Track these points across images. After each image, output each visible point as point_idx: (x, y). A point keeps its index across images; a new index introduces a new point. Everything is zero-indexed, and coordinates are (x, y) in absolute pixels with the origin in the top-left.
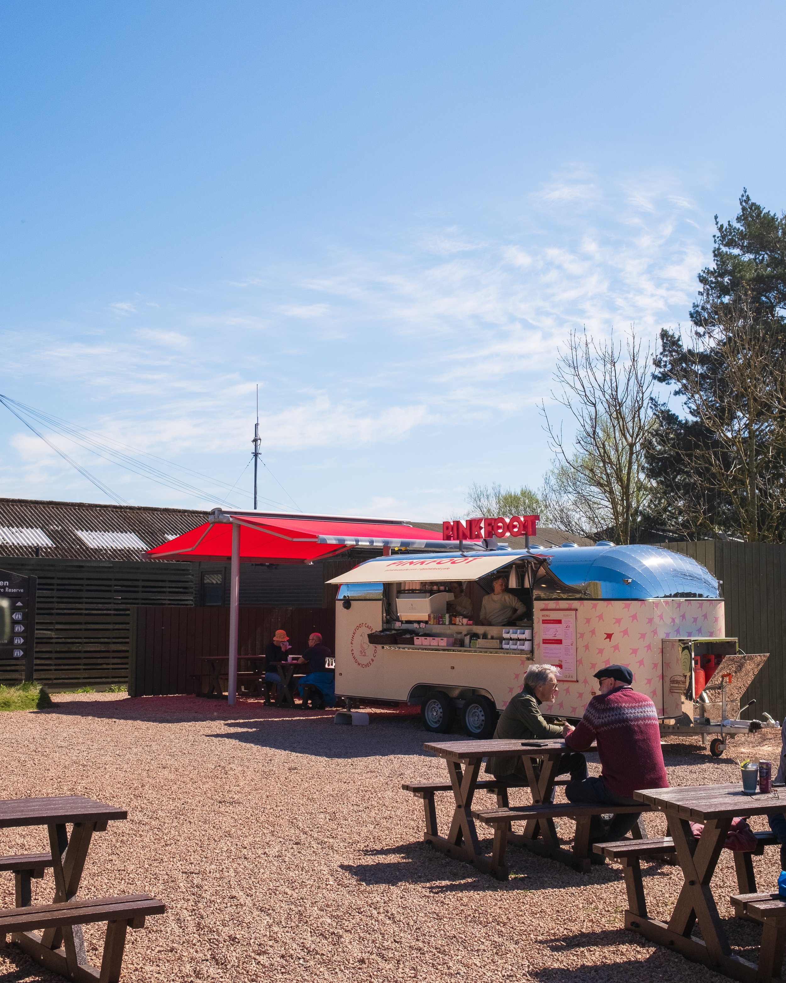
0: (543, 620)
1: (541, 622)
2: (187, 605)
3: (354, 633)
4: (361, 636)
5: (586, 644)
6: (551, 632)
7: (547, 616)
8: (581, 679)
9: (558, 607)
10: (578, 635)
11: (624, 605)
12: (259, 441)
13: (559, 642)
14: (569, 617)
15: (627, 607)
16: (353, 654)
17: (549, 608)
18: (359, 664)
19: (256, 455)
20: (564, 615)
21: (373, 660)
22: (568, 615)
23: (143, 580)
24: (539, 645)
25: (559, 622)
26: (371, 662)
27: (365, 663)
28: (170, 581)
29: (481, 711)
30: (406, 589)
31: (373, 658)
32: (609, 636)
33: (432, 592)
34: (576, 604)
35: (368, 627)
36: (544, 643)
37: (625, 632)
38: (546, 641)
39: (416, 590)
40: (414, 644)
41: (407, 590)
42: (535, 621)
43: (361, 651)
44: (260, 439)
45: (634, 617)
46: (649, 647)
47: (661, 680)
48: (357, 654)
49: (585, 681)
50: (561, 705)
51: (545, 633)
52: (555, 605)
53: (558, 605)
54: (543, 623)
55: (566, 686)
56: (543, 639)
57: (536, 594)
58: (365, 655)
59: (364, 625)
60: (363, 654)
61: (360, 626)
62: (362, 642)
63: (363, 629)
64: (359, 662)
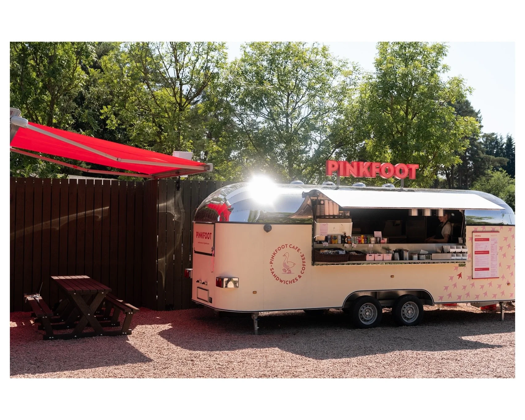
0: (475, 239)
3: (274, 254)
4: (285, 255)
5: (504, 253)
6: (483, 246)
7: (478, 236)
8: (501, 275)
9: (484, 230)
10: (499, 248)
13: (487, 252)
14: (494, 236)
16: (273, 273)
17: (479, 230)
18: (281, 281)
20: (491, 236)
21: (300, 277)
25: (488, 240)
26: (298, 278)
27: (290, 280)
31: (301, 275)
34: (497, 228)
35: (294, 247)
38: (477, 253)
40: (365, 260)
42: (467, 239)
43: (284, 270)
48: (279, 272)
49: (503, 277)
50: (486, 294)
51: (478, 247)
52: (482, 228)
53: (485, 228)
54: (475, 241)
55: (489, 280)
56: (475, 252)
57: (468, 221)
58: (290, 272)
59: (288, 246)
60: (287, 272)
61: (283, 247)
62: (286, 261)
63: (287, 249)
64: (282, 279)
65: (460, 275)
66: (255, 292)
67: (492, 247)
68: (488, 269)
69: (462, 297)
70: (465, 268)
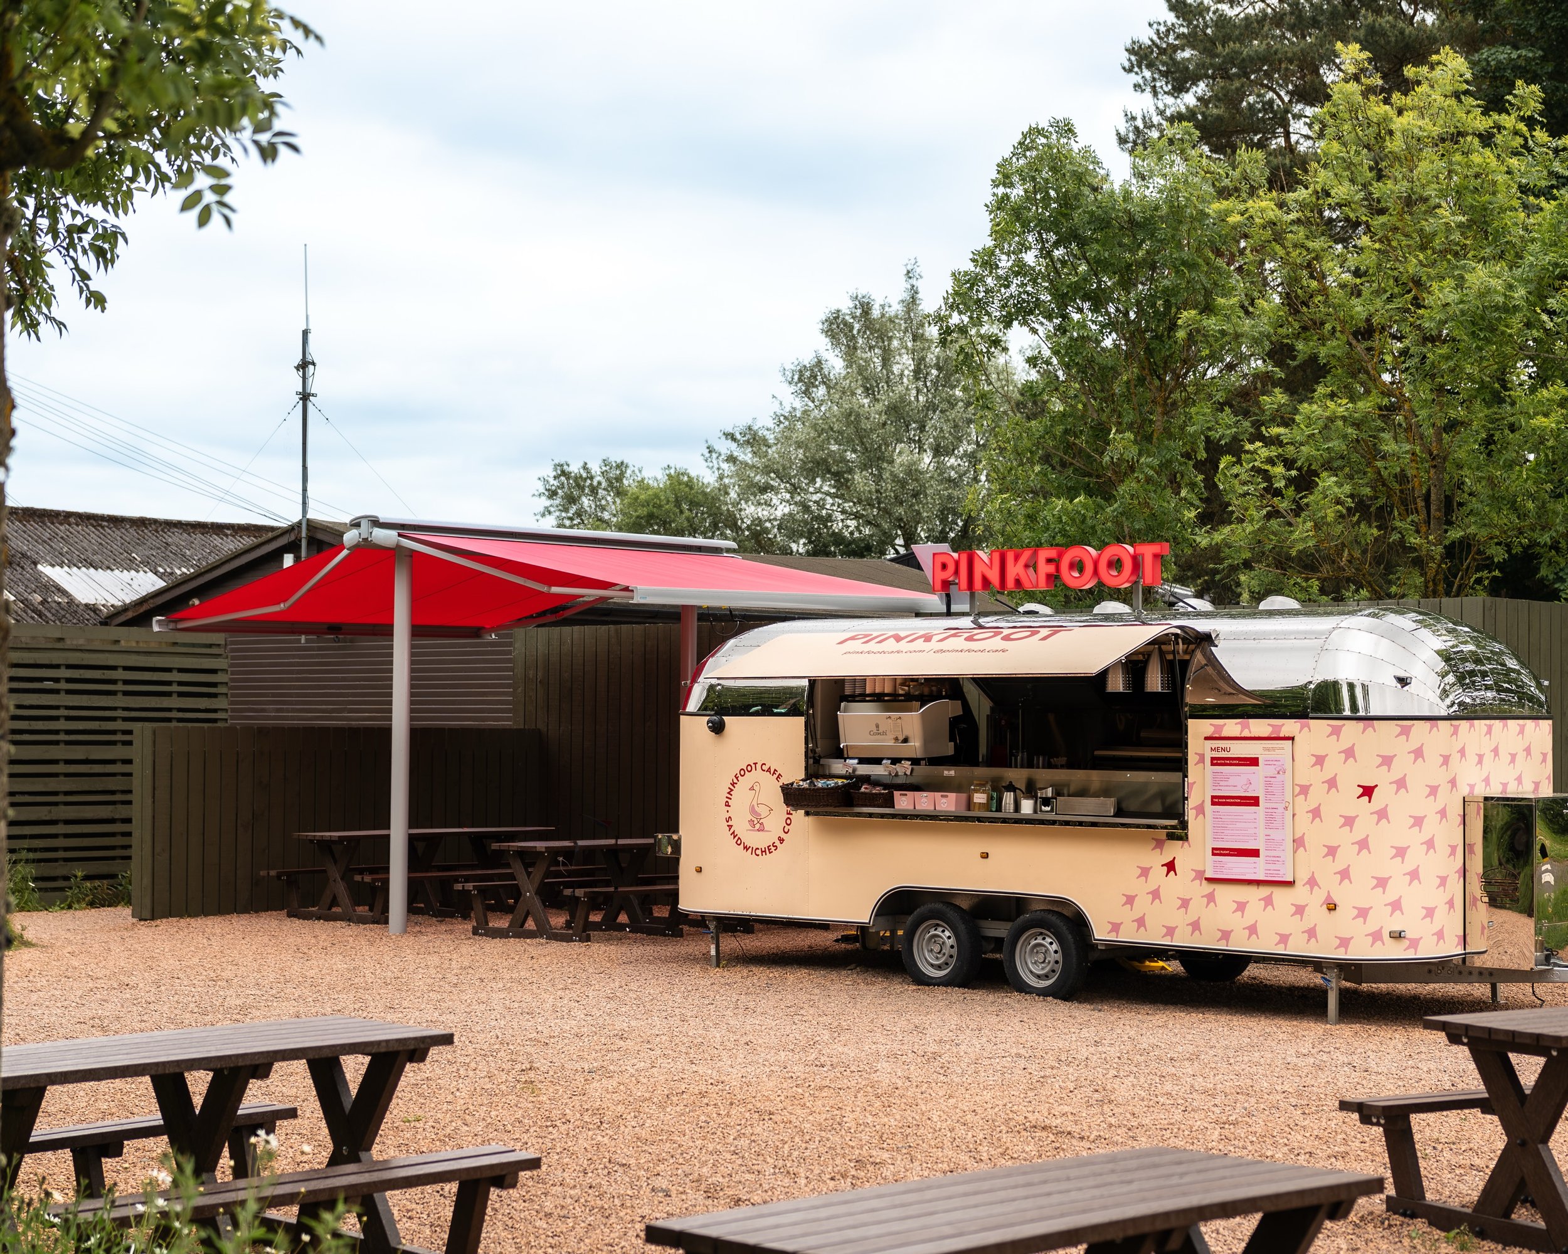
0: (1213, 759)
1: (1208, 761)
2: (215, 721)
3: (733, 784)
4: (752, 789)
5: (1315, 805)
6: (1238, 781)
7: (1224, 750)
8: (1302, 877)
9: (1246, 734)
10: (1297, 789)
11: (1398, 730)
12: (311, 367)
13: (1254, 801)
14: (1277, 752)
15: (1406, 732)
16: (730, 827)
17: (1224, 734)
18: (746, 848)
19: (305, 397)
20: (1265, 749)
21: (781, 840)
22: (1274, 749)
23: (126, 668)
24: (1200, 810)
25: (1254, 762)
26: (777, 843)
27: (763, 846)
28: (181, 670)
29: (1051, 943)
30: (868, 692)
31: (783, 836)
32: (1368, 791)
33: (923, 700)
34: (1289, 726)
35: (769, 770)
36: (1213, 803)
37: (1401, 784)
38: (1217, 801)
39: (884, 695)
41: (869, 695)
42: (1192, 758)
43: (751, 821)
44: (314, 364)
45: (1418, 753)
46: (1443, 813)
47: (1462, 879)
48: (741, 826)
49: (1312, 882)
50: (1253, 930)
51: (1222, 783)
52: (1239, 727)
53: (1248, 727)
54: (1212, 764)
55: (1264, 891)
56: (1213, 797)
57: (1192, 706)
58: (762, 829)
59: (758, 766)
60: (758, 826)
61: (749, 768)
62: (755, 803)
63: (757, 775)
64: (748, 844)
65: (1171, 866)
66: (699, 870)
67: (1268, 784)
68: (1255, 853)
69: (1177, 931)
70: (1186, 844)
